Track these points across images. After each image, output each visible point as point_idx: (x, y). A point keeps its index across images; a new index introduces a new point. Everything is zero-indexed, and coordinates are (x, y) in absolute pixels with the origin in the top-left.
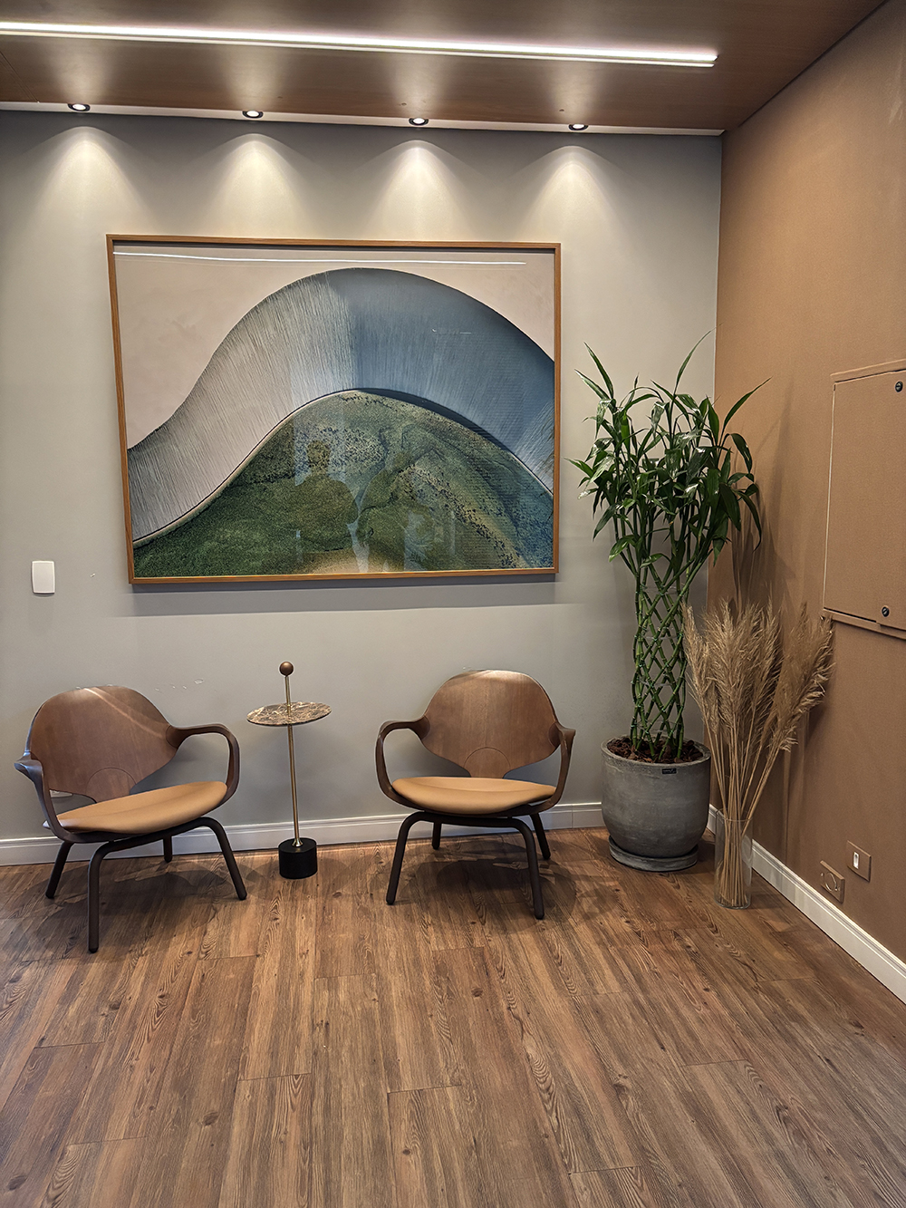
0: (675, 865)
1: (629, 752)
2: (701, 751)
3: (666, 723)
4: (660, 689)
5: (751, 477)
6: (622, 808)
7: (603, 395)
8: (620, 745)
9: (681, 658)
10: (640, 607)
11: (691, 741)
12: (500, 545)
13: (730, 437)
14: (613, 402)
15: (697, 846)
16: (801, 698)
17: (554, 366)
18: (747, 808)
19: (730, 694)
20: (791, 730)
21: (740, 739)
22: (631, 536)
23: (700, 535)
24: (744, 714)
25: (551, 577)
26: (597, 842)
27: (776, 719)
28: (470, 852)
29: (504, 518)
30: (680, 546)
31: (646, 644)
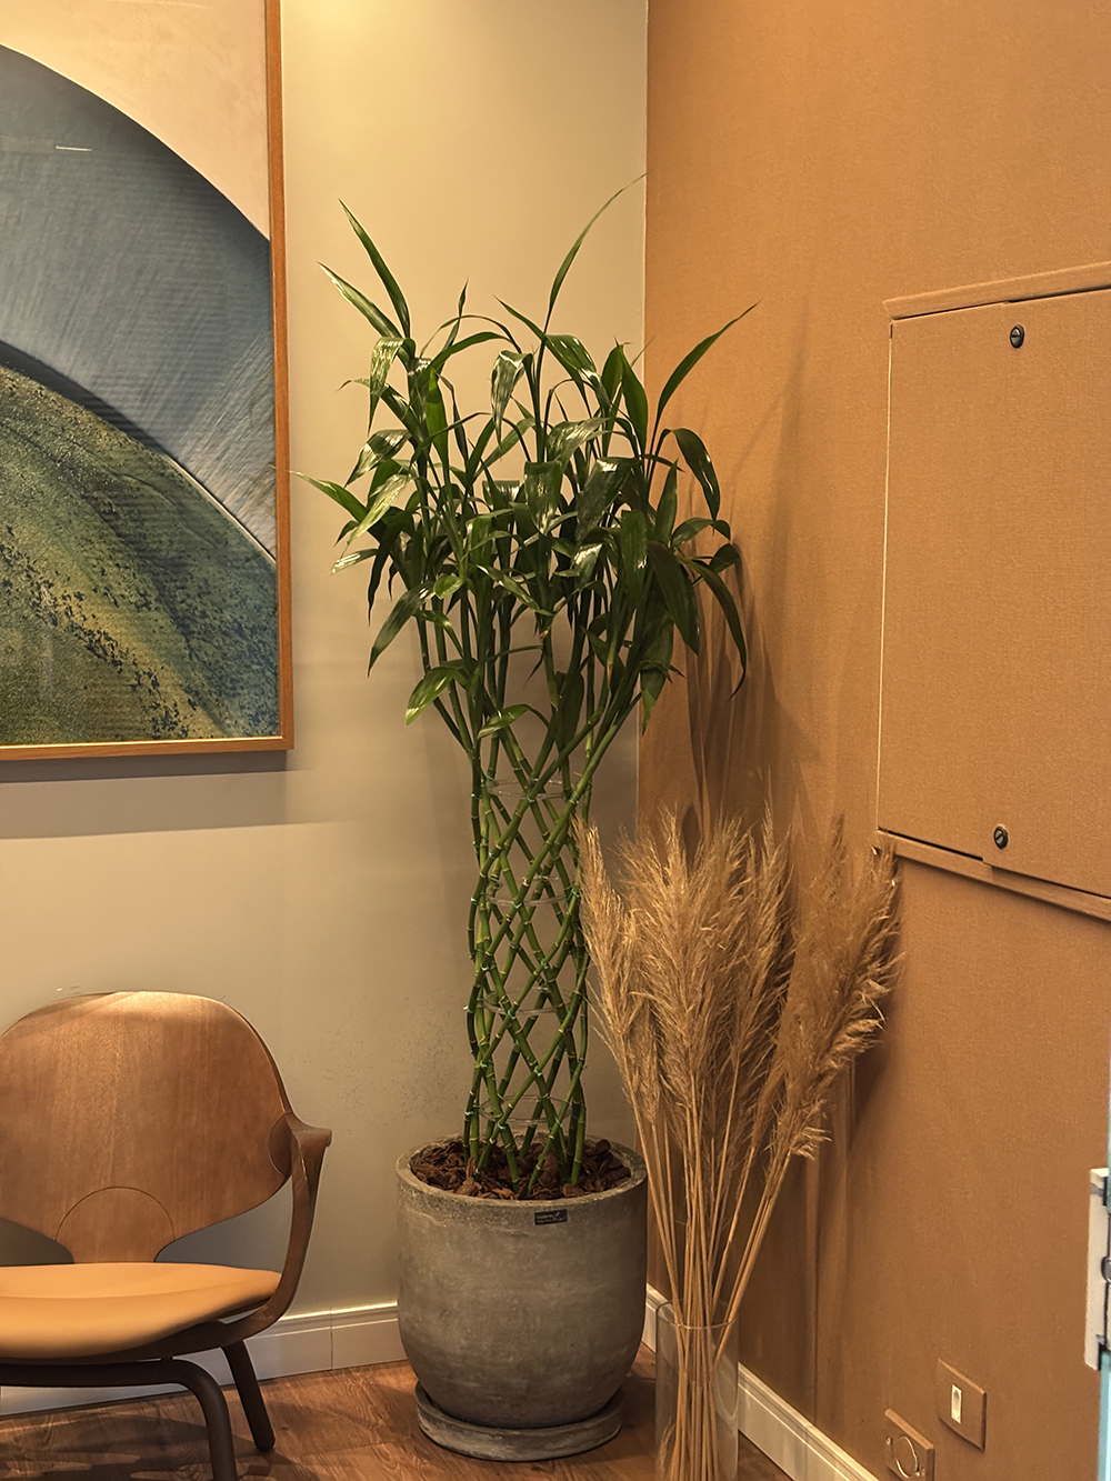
0: (568, 1441)
1: (461, 1176)
2: (627, 1163)
3: (544, 1106)
4: (531, 1022)
5: (723, 528)
6: (444, 1311)
7: (385, 328)
8: (441, 1161)
9: (576, 947)
10: (483, 829)
11: (605, 1142)
12: (147, 681)
13: (671, 437)
14: (409, 347)
15: (619, 1391)
16: (835, 1033)
17: (268, 254)
18: (725, 1295)
19: (681, 1029)
20: (816, 1108)
21: (706, 1133)
22: (456, 663)
23: (610, 662)
24: (714, 1075)
25: (274, 759)
26: (390, 1399)
27: (782, 1085)
28: (75, 1450)
29: (155, 614)
30: (569, 687)
31: (499, 917)
